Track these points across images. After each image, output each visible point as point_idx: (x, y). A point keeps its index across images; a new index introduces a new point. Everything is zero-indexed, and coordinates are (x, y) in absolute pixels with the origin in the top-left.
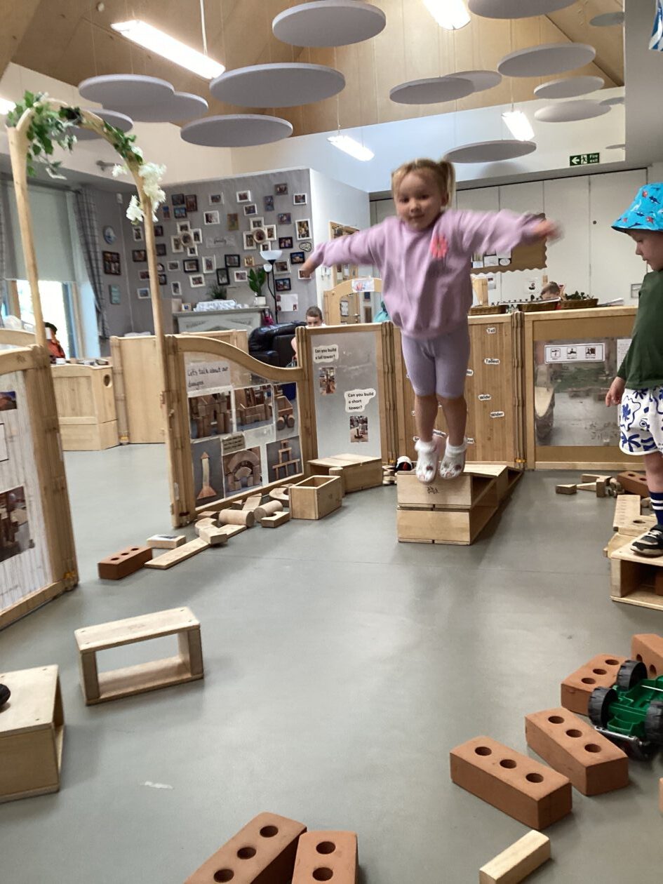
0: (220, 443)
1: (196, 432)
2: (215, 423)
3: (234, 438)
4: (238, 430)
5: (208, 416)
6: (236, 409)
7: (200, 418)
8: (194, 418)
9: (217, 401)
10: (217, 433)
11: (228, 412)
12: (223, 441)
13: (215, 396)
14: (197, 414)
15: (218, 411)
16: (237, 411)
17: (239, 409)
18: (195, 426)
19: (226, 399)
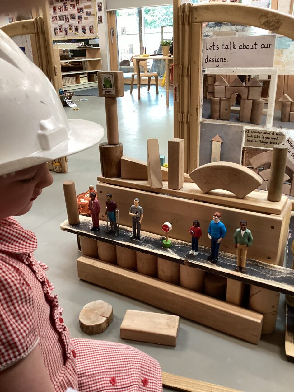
0: (242, 132)
1: (209, 112)
2: (238, 108)
3: (265, 133)
4: (274, 125)
5: (229, 100)
6: (277, 99)
7: (216, 99)
8: (208, 97)
9: (244, 84)
10: (238, 120)
11: (262, 100)
12: (247, 131)
13: (242, 78)
14: (213, 93)
15: (244, 96)
16: (277, 101)
17: (280, 100)
18: (208, 106)
19: (261, 84)
